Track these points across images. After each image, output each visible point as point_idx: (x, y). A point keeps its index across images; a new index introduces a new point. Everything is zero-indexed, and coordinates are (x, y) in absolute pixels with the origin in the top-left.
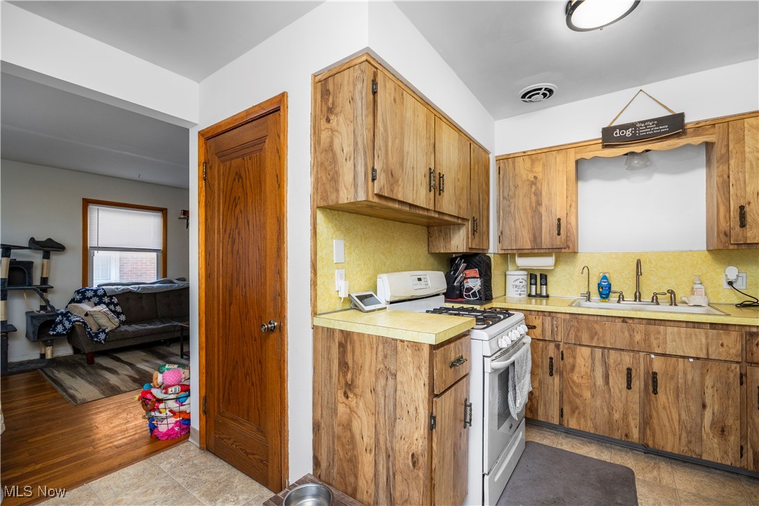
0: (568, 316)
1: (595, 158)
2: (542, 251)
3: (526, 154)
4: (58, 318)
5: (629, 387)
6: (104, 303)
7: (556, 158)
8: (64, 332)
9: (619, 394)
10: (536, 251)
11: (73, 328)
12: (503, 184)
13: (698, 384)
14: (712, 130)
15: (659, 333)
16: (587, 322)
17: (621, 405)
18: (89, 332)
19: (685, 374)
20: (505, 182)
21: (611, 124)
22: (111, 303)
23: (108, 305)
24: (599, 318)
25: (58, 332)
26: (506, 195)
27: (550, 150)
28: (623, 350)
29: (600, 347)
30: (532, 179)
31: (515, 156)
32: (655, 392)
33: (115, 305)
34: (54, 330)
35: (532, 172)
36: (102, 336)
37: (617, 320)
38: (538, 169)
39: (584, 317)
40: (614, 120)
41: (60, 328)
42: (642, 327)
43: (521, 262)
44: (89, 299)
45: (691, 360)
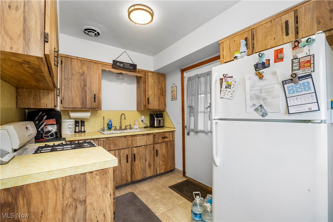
0: (105, 139)
1: (109, 71)
2: (86, 109)
3: (78, 59)
5: (127, 162)
7: (94, 66)
9: (124, 166)
10: (83, 109)
12: (64, 71)
13: (145, 154)
14: (142, 73)
15: (135, 139)
16: (113, 140)
17: (125, 170)
19: (142, 151)
20: (66, 71)
21: (116, 59)
24: (117, 138)
26: (66, 77)
27: (91, 61)
28: (125, 148)
29: (117, 150)
30: (82, 72)
31: (72, 57)
32: (135, 160)
35: (82, 69)
37: (123, 137)
38: (85, 68)
39: (111, 138)
40: (117, 58)
42: (130, 138)
43: (73, 115)
45: (143, 146)
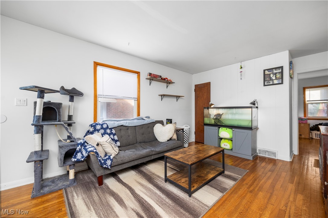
4: (78, 148)
6: (107, 134)
8: (82, 160)
11: (88, 157)
18: (100, 160)
22: (111, 133)
23: (109, 135)
25: (78, 159)
33: (114, 135)
34: (75, 158)
36: (109, 162)
41: (79, 156)
44: (98, 131)
